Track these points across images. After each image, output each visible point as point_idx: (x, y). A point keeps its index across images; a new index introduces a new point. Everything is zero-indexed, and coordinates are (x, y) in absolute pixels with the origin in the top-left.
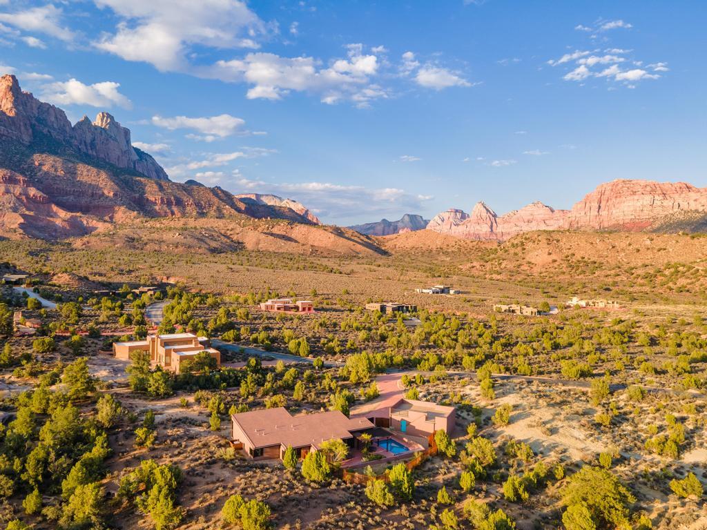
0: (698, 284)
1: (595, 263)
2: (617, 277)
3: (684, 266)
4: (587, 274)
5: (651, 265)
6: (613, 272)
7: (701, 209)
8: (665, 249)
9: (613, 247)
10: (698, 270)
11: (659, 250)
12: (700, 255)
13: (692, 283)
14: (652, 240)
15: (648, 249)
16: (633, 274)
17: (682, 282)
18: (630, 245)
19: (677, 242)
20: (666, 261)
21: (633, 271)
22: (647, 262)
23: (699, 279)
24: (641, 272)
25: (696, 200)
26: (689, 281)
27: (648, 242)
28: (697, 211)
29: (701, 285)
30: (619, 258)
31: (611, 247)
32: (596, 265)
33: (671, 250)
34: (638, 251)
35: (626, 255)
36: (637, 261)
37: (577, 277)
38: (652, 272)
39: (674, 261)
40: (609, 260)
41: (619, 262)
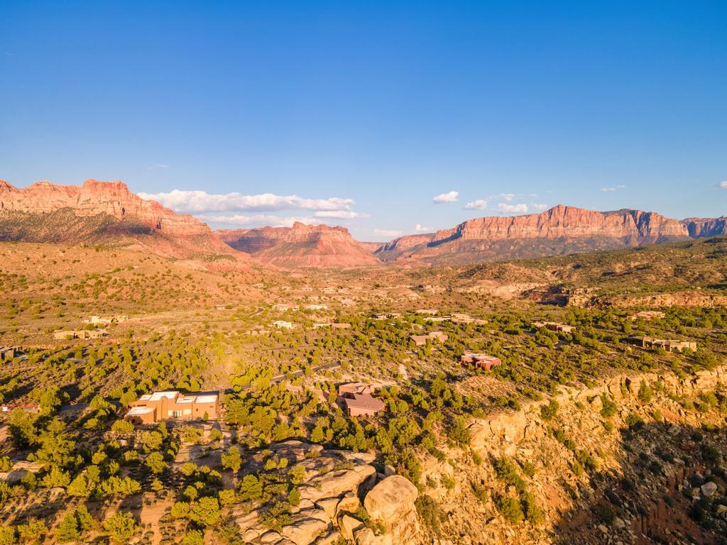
0: (123, 292)
1: (16, 276)
2: (52, 290)
3: (103, 276)
4: (20, 289)
5: (74, 277)
6: (44, 285)
7: (25, 210)
8: (79, 261)
9: (28, 259)
10: (116, 280)
11: (74, 262)
12: (108, 266)
13: (119, 292)
14: (64, 252)
15: (64, 261)
16: (61, 286)
17: (111, 291)
18: (44, 256)
19: (87, 254)
20: (83, 273)
21: (60, 282)
22: (67, 273)
23: (123, 289)
24: (68, 283)
25: (19, 201)
26: (116, 290)
27: (62, 254)
28: (21, 212)
29: (127, 293)
30: (38, 270)
31: (26, 259)
32: (18, 278)
33: (84, 261)
34: (55, 263)
35: (43, 266)
36: (58, 273)
37: (12, 293)
38: (79, 283)
39: (91, 272)
40: (29, 272)
41: (39, 274)
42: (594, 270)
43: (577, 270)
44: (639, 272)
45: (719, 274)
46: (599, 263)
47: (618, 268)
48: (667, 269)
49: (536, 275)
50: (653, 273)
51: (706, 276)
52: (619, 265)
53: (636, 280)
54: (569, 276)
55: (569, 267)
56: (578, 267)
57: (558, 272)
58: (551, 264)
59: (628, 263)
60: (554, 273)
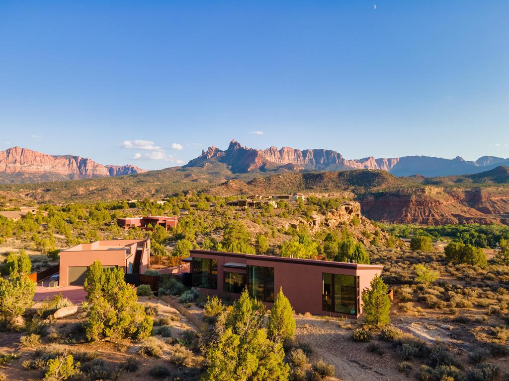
42: (63, 192)
43: (48, 192)
44: (100, 192)
45: (148, 193)
46: (65, 187)
47: (81, 190)
48: (118, 190)
49: (12, 196)
50: (110, 193)
51: (141, 194)
52: (82, 189)
53: (100, 198)
54: (42, 197)
55: (39, 191)
56: (48, 190)
57: (31, 194)
58: (22, 188)
59: (87, 187)
60: (27, 195)
